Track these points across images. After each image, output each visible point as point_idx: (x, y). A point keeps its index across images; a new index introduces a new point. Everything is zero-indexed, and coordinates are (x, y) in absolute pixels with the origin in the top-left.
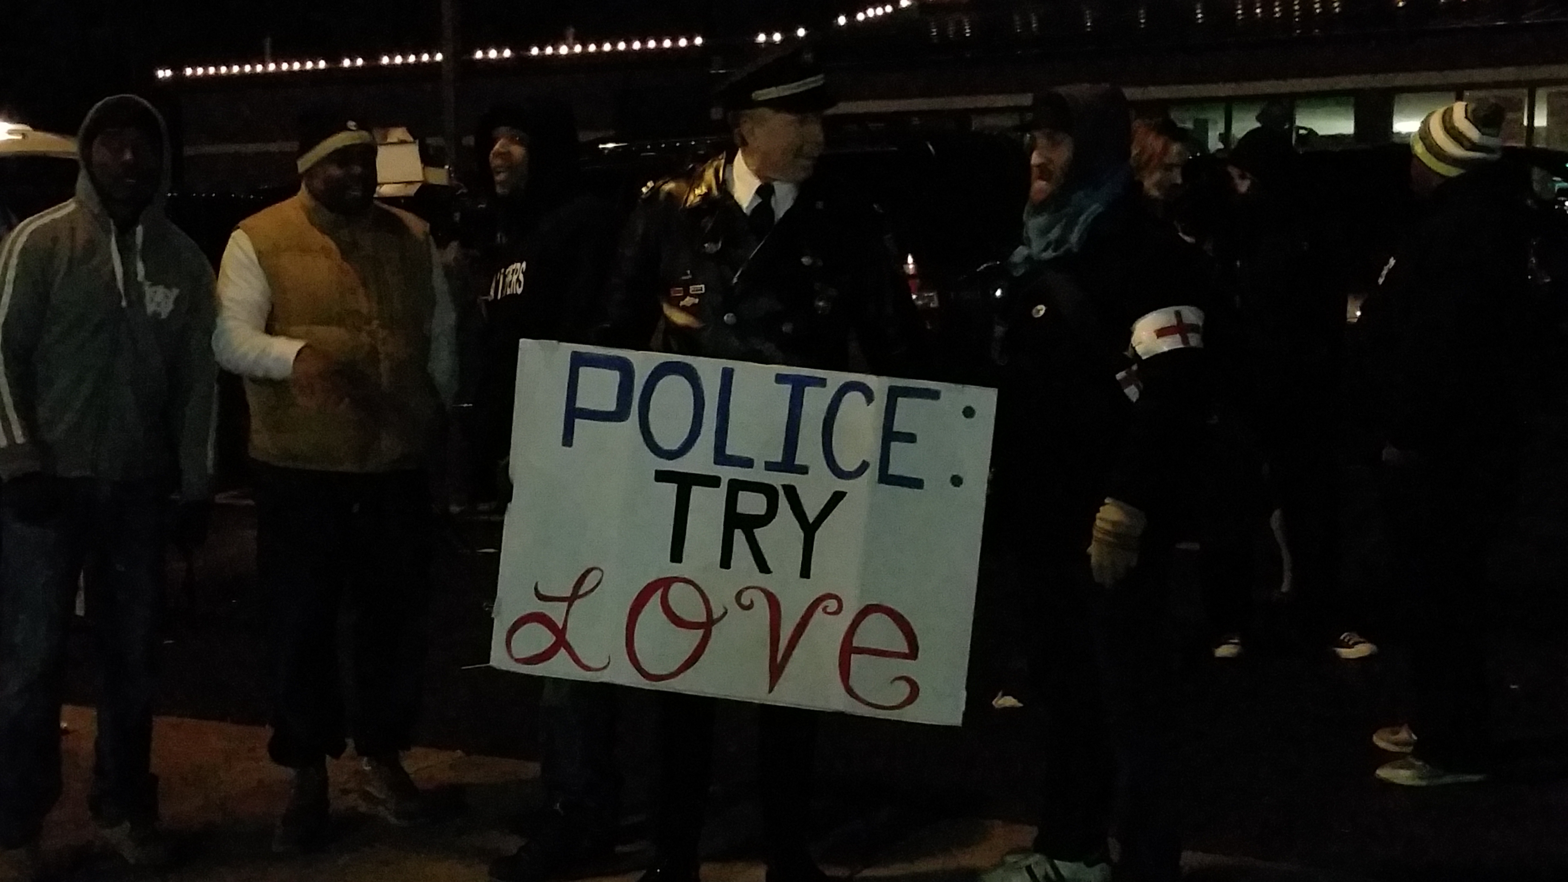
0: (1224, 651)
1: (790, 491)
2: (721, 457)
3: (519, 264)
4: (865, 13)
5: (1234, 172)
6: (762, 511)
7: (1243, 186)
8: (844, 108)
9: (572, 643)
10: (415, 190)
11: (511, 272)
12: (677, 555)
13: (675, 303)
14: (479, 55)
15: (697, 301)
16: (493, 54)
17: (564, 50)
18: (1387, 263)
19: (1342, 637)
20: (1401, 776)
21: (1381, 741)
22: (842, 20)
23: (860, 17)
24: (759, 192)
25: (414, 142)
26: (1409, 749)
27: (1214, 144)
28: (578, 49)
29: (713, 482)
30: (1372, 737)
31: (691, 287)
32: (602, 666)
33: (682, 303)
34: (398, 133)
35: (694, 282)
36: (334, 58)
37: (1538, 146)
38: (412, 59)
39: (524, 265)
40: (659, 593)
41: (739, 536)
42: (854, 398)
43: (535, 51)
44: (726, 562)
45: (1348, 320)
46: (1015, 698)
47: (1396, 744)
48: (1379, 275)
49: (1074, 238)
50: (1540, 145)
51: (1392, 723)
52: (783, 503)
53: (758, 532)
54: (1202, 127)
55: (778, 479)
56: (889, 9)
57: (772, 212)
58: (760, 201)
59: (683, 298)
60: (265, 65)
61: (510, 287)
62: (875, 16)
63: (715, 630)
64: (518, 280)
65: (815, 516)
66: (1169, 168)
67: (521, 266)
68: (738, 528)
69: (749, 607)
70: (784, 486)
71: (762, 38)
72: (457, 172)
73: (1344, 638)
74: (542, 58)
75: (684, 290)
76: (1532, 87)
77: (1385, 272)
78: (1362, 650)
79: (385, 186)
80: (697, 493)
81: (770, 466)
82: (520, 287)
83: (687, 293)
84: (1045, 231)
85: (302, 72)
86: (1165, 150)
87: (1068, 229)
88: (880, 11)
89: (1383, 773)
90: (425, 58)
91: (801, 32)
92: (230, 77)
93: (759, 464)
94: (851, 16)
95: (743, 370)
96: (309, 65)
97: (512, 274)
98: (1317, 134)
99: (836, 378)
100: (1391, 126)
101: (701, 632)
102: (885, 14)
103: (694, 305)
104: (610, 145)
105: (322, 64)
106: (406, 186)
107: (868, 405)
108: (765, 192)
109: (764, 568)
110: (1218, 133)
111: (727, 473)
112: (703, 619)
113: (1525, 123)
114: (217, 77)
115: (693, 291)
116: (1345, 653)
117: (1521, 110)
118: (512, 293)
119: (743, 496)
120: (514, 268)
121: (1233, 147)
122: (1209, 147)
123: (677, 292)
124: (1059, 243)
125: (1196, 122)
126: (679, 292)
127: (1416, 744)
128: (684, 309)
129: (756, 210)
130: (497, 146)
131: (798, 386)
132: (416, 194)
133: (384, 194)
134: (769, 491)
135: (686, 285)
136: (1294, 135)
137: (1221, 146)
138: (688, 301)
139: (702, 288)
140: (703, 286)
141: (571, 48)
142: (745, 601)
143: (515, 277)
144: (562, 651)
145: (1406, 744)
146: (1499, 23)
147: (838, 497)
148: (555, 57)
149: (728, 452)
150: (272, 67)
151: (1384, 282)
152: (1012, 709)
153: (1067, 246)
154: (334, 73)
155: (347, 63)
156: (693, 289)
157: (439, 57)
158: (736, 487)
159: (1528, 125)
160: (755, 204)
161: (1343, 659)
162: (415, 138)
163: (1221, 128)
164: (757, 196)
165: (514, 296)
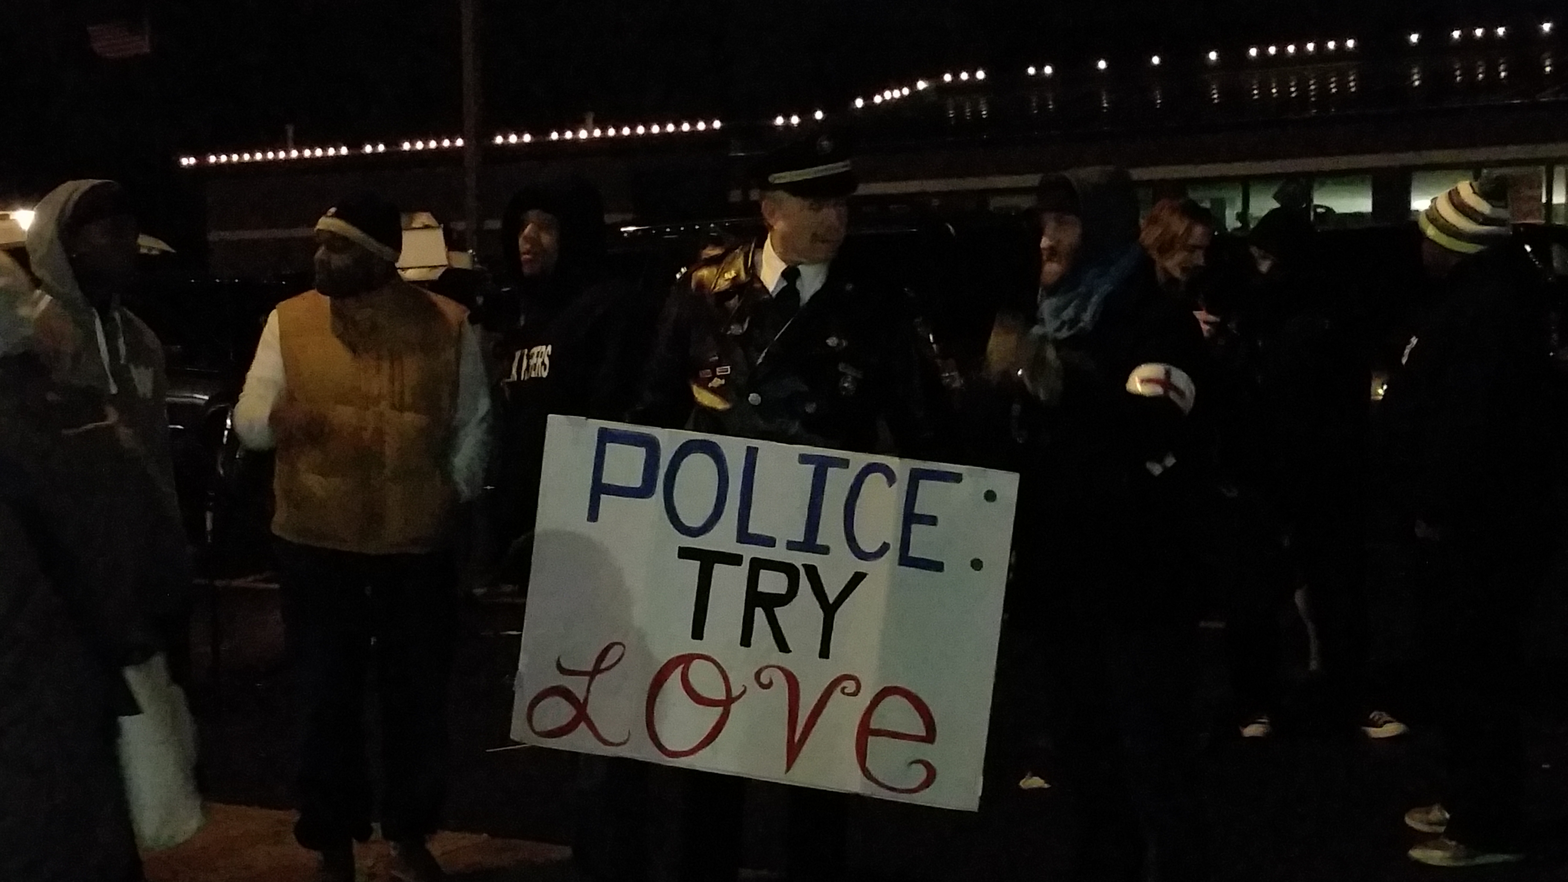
0: (1252, 730)
1: (811, 571)
2: (744, 536)
3: (544, 347)
4: (883, 96)
5: (1254, 250)
6: (783, 591)
7: (1264, 266)
8: (863, 189)
9: (592, 718)
10: (439, 275)
11: (536, 355)
12: (698, 633)
13: (704, 384)
14: (499, 140)
15: (723, 382)
16: (513, 139)
17: (583, 134)
18: (1409, 343)
19: (1371, 716)
20: (1434, 856)
21: (1414, 821)
22: (859, 103)
23: (878, 99)
24: (784, 274)
25: (438, 227)
26: (1442, 829)
27: (1231, 222)
28: (597, 133)
29: (735, 560)
30: (1404, 818)
31: (718, 369)
32: (622, 740)
33: (710, 385)
34: (424, 218)
35: (719, 364)
36: (355, 145)
37: (1557, 223)
38: (433, 144)
39: (550, 347)
40: (679, 670)
41: (759, 613)
42: (876, 480)
43: (554, 136)
44: (746, 641)
45: (1372, 398)
46: (1042, 778)
47: (1430, 824)
48: (1402, 355)
49: (1087, 317)
50: (1559, 222)
51: (1423, 802)
52: (804, 583)
53: (778, 611)
54: (1220, 205)
55: (799, 559)
56: (906, 91)
57: (797, 293)
58: (785, 284)
59: (711, 379)
60: (287, 152)
61: (534, 370)
62: (893, 98)
63: (734, 707)
64: (543, 363)
65: (835, 596)
66: (1193, 248)
67: (546, 348)
68: (758, 607)
69: (769, 686)
70: (804, 565)
71: (780, 121)
72: (481, 257)
73: (1374, 717)
74: (562, 142)
75: (712, 374)
76: (1550, 164)
77: (1407, 351)
78: (1391, 729)
79: (410, 270)
80: (720, 570)
81: (792, 546)
82: (545, 369)
83: (714, 375)
84: (1057, 312)
85: (325, 158)
86: (1189, 231)
87: (1082, 309)
88: (897, 94)
89: (1416, 853)
90: (446, 143)
91: (819, 115)
92: (253, 164)
93: (781, 544)
94: (868, 98)
95: (767, 449)
96: (331, 152)
97: (537, 356)
98: (1334, 212)
99: (859, 460)
100: (1409, 203)
101: (720, 710)
102: (902, 96)
103: (722, 385)
104: (631, 229)
105: (344, 151)
106: (430, 271)
107: (890, 486)
108: (790, 275)
109: (783, 646)
110: (1235, 212)
111: (749, 552)
112: (722, 696)
113: (1544, 200)
114: (241, 164)
115: (719, 372)
116: (1375, 732)
117: (1540, 187)
118: (536, 376)
119: (764, 574)
120: (539, 350)
121: (1252, 226)
122: (1227, 225)
123: (707, 373)
124: (1074, 321)
125: (1213, 201)
126: (708, 374)
127: (1449, 823)
128: (713, 391)
129: (782, 293)
130: (527, 231)
131: (822, 467)
132: (440, 277)
133: (408, 279)
134: (790, 570)
135: (713, 367)
136: (1312, 214)
137: (1239, 225)
138: (717, 382)
139: (727, 368)
140: (729, 367)
141: (590, 132)
142: (764, 679)
143: (540, 360)
144: (583, 726)
145: (1439, 823)
146: (1515, 102)
147: (859, 577)
148: (575, 141)
149: (751, 530)
150: (294, 154)
151: (1407, 362)
152: (1040, 789)
153: (1082, 324)
154: (356, 160)
155: (368, 149)
156: (719, 370)
157: (460, 142)
158: (757, 565)
159: (1547, 201)
160: (781, 286)
161: (1374, 739)
162: (440, 224)
163: (1238, 207)
164: (782, 279)
165: (539, 379)
